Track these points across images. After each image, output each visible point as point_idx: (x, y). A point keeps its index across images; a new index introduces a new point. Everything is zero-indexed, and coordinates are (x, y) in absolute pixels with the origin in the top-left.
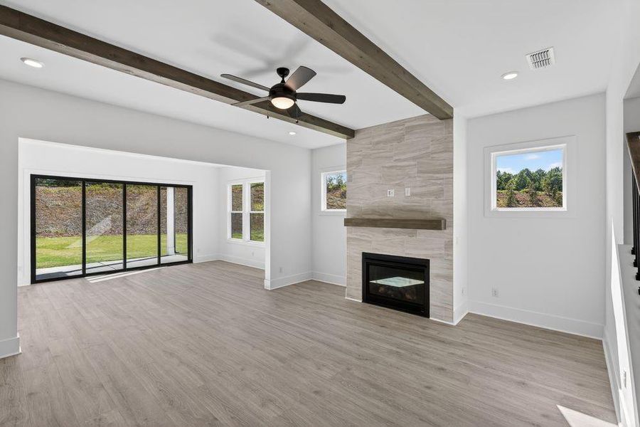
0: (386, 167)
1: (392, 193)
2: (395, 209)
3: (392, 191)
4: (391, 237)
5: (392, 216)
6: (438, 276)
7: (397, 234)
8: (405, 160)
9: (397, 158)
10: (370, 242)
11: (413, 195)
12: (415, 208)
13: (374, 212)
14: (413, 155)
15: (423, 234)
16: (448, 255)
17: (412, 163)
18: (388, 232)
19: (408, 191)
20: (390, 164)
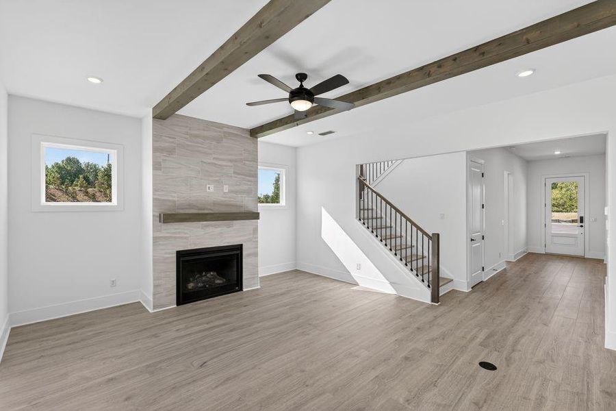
0: (205, 163)
1: (211, 188)
2: (214, 204)
3: (212, 187)
4: (210, 230)
5: (211, 210)
6: (249, 255)
7: (215, 226)
8: (223, 160)
9: (216, 156)
10: (186, 238)
11: (230, 191)
12: (232, 203)
13: (191, 206)
14: (229, 157)
15: (238, 224)
16: (255, 238)
17: (229, 164)
18: (207, 226)
19: (226, 189)
20: (209, 161)
